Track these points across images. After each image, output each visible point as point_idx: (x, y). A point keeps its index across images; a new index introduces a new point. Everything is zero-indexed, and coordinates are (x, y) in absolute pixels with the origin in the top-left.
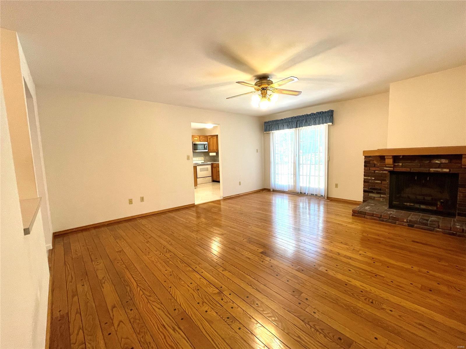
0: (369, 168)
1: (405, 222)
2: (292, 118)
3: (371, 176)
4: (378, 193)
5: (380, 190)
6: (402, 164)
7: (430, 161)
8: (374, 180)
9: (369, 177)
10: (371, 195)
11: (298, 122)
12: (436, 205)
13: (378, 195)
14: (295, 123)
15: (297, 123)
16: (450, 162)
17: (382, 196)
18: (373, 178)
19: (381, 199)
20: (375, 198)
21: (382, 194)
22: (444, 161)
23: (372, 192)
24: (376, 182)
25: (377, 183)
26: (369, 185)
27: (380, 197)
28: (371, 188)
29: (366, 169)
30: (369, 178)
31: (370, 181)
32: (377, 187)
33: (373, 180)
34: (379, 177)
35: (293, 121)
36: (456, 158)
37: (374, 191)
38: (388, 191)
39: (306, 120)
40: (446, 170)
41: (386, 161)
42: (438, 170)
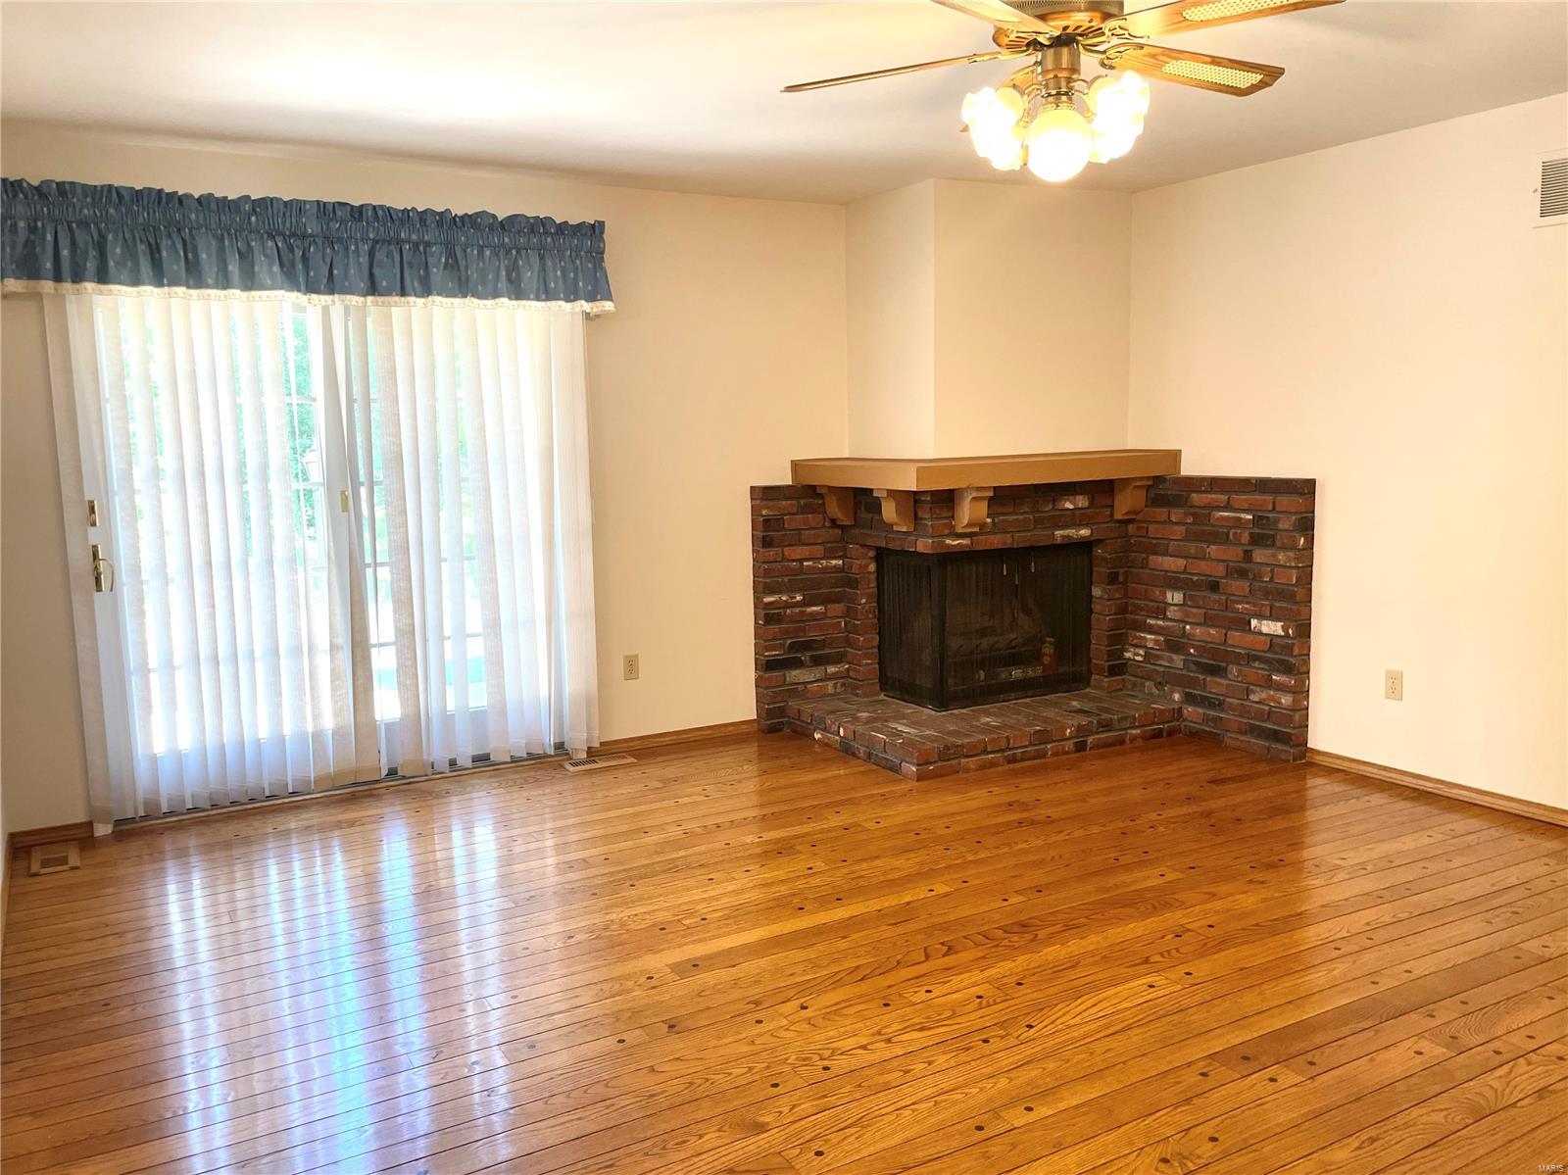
0: (780, 549)
1: (1069, 739)
2: (325, 211)
3: (791, 590)
4: (818, 661)
5: (823, 644)
6: (993, 521)
7: (1054, 501)
8: (804, 603)
9: (780, 592)
10: (795, 675)
11: (380, 255)
12: (1034, 658)
13: (817, 673)
14: (364, 260)
15: (371, 253)
16: (1092, 504)
17: (831, 669)
18: (799, 598)
19: (830, 686)
20: (809, 686)
21: (833, 663)
22: (1082, 501)
23: (797, 664)
24: (811, 614)
25: (813, 616)
26: (786, 631)
27: (828, 678)
28: (793, 647)
29: (772, 552)
30: (784, 598)
31: (789, 611)
32: (814, 635)
33: (798, 604)
34: (837, 588)
35: (340, 240)
36: (1102, 490)
37: (805, 657)
38: (868, 640)
39: (451, 254)
40: (1084, 532)
41: (969, 512)
42: (1071, 532)
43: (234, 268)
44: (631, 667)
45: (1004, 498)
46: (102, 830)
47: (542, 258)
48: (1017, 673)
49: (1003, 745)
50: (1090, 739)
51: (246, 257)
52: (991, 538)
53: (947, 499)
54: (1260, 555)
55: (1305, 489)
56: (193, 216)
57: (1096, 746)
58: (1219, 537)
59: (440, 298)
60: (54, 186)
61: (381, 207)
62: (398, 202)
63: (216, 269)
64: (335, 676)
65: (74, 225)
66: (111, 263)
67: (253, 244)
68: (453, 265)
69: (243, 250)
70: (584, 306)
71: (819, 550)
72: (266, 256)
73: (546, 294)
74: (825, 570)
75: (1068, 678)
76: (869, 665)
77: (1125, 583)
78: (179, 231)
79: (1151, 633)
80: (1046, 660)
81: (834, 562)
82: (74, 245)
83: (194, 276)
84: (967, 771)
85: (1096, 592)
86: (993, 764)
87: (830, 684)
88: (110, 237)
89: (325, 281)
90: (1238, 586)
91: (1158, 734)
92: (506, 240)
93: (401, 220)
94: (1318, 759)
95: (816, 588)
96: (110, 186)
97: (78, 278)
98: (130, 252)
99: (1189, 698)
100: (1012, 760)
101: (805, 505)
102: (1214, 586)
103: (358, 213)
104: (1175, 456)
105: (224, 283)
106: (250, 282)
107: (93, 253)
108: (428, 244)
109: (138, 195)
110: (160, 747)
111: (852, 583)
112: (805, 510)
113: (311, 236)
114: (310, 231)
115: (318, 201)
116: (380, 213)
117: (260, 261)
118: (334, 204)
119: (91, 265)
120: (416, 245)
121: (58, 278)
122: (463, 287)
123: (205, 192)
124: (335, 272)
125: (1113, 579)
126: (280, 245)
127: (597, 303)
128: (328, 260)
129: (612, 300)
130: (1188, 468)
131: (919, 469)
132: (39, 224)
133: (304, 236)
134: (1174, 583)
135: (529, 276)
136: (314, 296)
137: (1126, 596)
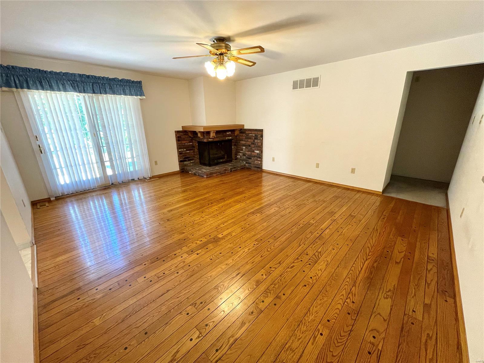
1: (229, 170)
2: (81, 76)
3: (183, 149)
4: (189, 160)
5: (190, 157)
6: (216, 136)
7: (226, 133)
9: (182, 149)
10: (185, 163)
11: (95, 86)
12: (224, 158)
13: (189, 162)
14: (91, 86)
15: (93, 85)
16: (231, 133)
17: (192, 161)
18: (185, 150)
20: (188, 164)
21: (192, 160)
22: (230, 133)
23: (185, 161)
24: (187, 152)
26: (183, 156)
27: (191, 163)
28: (185, 158)
29: (180, 142)
31: (183, 152)
32: (188, 156)
33: (185, 151)
34: (191, 148)
35: (85, 82)
36: (233, 131)
37: (187, 160)
38: (197, 156)
39: (110, 86)
40: (231, 138)
41: (212, 135)
42: (228, 138)
43: (61, 87)
44: (156, 163)
45: (218, 132)
46: (52, 199)
47: (130, 87)
48: (221, 160)
49: (219, 172)
50: (233, 170)
51: (63, 85)
52: (216, 139)
53: (208, 133)
54: (256, 141)
55: (261, 131)
56: (49, 76)
57: (234, 171)
58: (250, 138)
59: (109, 95)
60: (11, 66)
61: (94, 76)
62: (97, 75)
63: (57, 87)
64: (98, 167)
65: (18, 76)
66: (30, 85)
67: (65, 82)
68: (111, 88)
69: (63, 83)
70: (140, 97)
71: (188, 142)
72: (68, 85)
73: (131, 94)
74: (189, 145)
75: (229, 160)
76: (198, 160)
77: (237, 146)
78: (46, 78)
79: (241, 153)
80: (226, 158)
81: (191, 144)
82: (19, 80)
83: (51, 88)
84: (214, 176)
85: (233, 147)
86: (218, 175)
87: (192, 164)
88: (29, 79)
89: (83, 91)
90: (253, 146)
91: (242, 168)
92: (122, 84)
93: (98, 79)
94: (264, 170)
95: (188, 148)
96: (26, 68)
97: (22, 88)
98: (35, 83)
99: (246, 163)
100: (221, 174)
101: (185, 134)
102: (250, 146)
103: (88, 77)
104: (243, 125)
105: (59, 90)
106: (65, 90)
107: (25, 83)
108: (105, 84)
109: (34, 70)
110: (62, 183)
111: (194, 147)
112: (184, 135)
113: (78, 81)
114: (78, 80)
115: (79, 74)
116: (93, 77)
117: (67, 86)
118: (82, 74)
119: (25, 85)
120: (102, 84)
121: (17, 88)
122: (114, 93)
123: (51, 70)
124: (85, 89)
125: (235, 145)
126: (71, 82)
127: (142, 97)
128: (83, 86)
129: (145, 96)
130: (246, 127)
131: (203, 128)
132: (9, 75)
133: (76, 81)
134: (244, 145)
135: (127, 91)
136: (81, 94)
137: (237, 148)
